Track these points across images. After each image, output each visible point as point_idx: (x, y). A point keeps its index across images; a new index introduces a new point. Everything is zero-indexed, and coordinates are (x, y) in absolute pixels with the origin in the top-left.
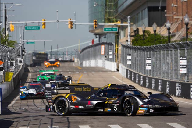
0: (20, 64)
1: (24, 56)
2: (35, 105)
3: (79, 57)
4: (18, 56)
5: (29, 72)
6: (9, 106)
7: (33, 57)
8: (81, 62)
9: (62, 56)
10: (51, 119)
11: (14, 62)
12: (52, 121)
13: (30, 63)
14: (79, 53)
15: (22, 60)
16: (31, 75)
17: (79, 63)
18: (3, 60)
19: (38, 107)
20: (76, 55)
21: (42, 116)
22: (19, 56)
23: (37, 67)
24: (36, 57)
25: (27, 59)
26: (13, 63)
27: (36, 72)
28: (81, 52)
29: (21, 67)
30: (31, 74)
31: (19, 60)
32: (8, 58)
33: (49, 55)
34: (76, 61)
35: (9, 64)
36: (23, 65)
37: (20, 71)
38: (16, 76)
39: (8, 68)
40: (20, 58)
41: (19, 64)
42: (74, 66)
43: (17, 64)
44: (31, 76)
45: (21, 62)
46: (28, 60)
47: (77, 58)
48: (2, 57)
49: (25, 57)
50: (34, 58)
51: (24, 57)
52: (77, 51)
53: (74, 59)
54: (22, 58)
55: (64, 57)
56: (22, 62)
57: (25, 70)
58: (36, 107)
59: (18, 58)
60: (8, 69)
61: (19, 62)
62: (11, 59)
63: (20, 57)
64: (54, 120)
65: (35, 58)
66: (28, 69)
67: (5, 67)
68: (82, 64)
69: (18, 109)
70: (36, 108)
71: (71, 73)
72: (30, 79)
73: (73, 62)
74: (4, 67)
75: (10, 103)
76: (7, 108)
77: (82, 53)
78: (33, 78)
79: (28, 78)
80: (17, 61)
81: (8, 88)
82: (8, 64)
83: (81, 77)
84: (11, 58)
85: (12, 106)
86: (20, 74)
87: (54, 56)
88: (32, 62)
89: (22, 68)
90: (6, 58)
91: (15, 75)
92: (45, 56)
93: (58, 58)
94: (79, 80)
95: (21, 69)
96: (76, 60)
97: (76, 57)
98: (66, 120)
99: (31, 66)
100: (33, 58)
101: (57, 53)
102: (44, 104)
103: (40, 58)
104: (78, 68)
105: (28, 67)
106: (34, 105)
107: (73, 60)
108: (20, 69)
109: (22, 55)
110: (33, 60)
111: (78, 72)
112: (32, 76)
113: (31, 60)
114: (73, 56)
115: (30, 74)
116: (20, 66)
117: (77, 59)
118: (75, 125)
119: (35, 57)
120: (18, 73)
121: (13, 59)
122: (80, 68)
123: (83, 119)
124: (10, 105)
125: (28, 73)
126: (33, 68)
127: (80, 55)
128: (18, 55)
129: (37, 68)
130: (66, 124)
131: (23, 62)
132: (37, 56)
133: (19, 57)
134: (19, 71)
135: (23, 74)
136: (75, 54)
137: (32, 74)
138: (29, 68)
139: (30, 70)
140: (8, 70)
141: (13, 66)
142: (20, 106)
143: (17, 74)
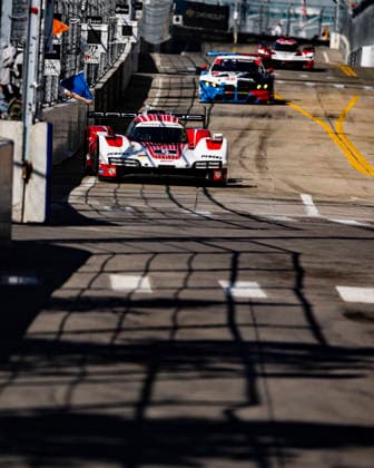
0: (126, 41)
1: (140, 9)
2: (171, 198)
3: (347, 28)
4: (118, 9)
5: (155, 71)
6: (72, 193)
7: (175, 17)
8: (356, 49)
9: (283, 21)
10: (231, 255)
11: (104, 28)
12: (235, 262)
13: (162, 38)
14: (351, 12)
15: (135, 24)
16: (164, 83)
17: (348, 53)
18: (64, 18)
19: (181, 207)
20: (337, 22)
21: (199, 240)
22: (123, 8)
23: (186, 56)
24: (184, 19)
25: (149, 20)
26: (100, 31)
27: (181, 73)
28: (357, 11)
29: (128, 48)
30: (161, 80)
31: (120, 23)
32: (83, 12)
33: (236, 15)
34: (334, 45)
35: (85, 35)
36: (133, 44)
37: (122, 65)
38: (105, 84)
39: (79, 51)
40: (127, 17)
41: (120, 38)
42: (327, 61)
43: (114, 39)
44: (160, 86)
45: (127, 31)
46: (154, 25)
47: (341, 32)
48: (60, 8)
49: (144, 14)
50: (178, 19)
51: (139, 13)
52: (341, 8)
53: (329, 36)
54: (133, 18)
55: (292, 25)
56: (131, 34)
57: (139, 63)
58: (175, 205)
59: (118, 16)
60: (77, 54)
61: (120, 29)
62: (94, 18)
63: (127, 13)
64: (242, 258)
65: (180, 23)
66: (152, 62)
67: (69, 48)
68: (356, 55)
69: (106, 208)
70: (176, 210)
71: (315, 87)
72: (157, 100)
73: (323, 47)
74: (65, 44)
75: (78, 183)
76: (67, 203)
77: (361, 16)
78: (168, 97)
79: (150, 94)
80: (112, 27)
81: (74, 127)
82: (79, 38)
83: (352, 104)
84: (94, 13)
85: (86, 196)
86: (121, 76)
87: (255, 20)
88: (168, 37)
89: (130, 56)
90: (76, 11)
91: (104, 80)
92: (221, 17)
93: (270, 26)
94: (344, 116)
95: (127, 58)
96: (336, 40)
97: (337, 29)
98: (290, 264)
99: (164, 49)
100: (175, 22)
101: (265, 10)
102: (205, 197)
103: (200, 22)
104: (342, 71)
105: (153, 52)
106: (166, 196)
107: (324, 38)
108: (123, 57)
109: (133, 5)
110: (174, 29)
111: (342, 86)
112: (168, 87)
113: (166, 26)
114: (324, 24)
115: (159, 81)
116: (121, 46)
117: (338, 35)
118: (323, 282)
119: (181, 17)
120: (112, 71)
121: (98, 19)
122: (350, 72)
123: (353, 265)
124: (77, 191)
125: (152, 75)
126: (173, 57)
127: (354, 20)
128: (117, 6)
129: (185, 60)
130: (286, 278)
131: (135, 31)
132: (190, 13)
133: (120, 12)
134: (117, 65)
135: (133, 78)
136: (334, 19)
137: (167, 80)
138: (158, 58)
139: (158, 63)
140: (78, 57)
141: (99, 46)
142: (115, 197)
143: (109, 74)
